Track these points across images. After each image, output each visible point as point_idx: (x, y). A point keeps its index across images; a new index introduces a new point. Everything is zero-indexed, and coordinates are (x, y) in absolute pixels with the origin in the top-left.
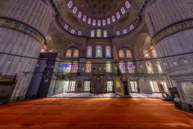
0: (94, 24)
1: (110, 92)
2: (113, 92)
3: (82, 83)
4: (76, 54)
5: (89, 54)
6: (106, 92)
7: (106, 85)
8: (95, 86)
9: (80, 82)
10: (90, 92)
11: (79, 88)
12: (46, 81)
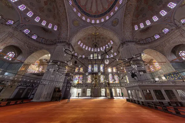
0: (92, 50)
1: (103, 96)
2: (106, 96)
3: (85, 90)
4: (82, 70)
5: (90, 70)
6: (101, 96)
7: (101, 91)
8: (94, 92)
9: (84, 89)
10: (91, 96)
11: (83, 94)
12: (68, 89)
